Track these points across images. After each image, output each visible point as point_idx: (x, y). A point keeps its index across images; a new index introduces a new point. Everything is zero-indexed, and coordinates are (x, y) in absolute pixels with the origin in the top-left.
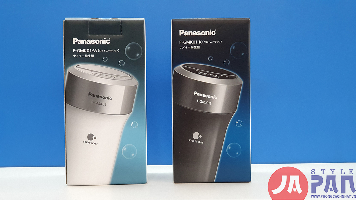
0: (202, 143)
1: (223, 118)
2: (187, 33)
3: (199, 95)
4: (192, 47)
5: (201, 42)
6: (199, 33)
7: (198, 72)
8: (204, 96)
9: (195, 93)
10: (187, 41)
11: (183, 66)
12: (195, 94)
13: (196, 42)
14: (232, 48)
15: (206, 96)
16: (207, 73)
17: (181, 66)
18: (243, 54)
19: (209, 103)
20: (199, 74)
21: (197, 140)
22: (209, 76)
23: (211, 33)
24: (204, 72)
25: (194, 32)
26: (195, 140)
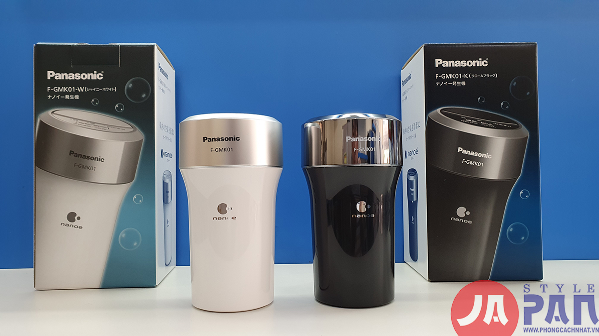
0: (470, 222)
1: (500, 186)
2: (447, 64)
3: (465, 152)
4: (454, 83)
5: (468, 76)
6: (463, 64)
7: (463, 119)
8: (472, 154)
9: (460, 149)
10: (447, 75)
11: (441, 110)
12: (459, 152)
13: (459, 76)
14: (513, 84)
15: (476, 154)
16: (477, 121)
17: (439, 110)
18: (528, 93)
19: (479, 165)
20: (464, 122)
21: (463, 218)
22: (479, 125)
23: (481, 63)
24: (472, 119)
25: (456, 62)
26: (460, 218)
